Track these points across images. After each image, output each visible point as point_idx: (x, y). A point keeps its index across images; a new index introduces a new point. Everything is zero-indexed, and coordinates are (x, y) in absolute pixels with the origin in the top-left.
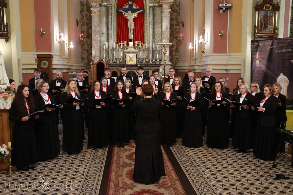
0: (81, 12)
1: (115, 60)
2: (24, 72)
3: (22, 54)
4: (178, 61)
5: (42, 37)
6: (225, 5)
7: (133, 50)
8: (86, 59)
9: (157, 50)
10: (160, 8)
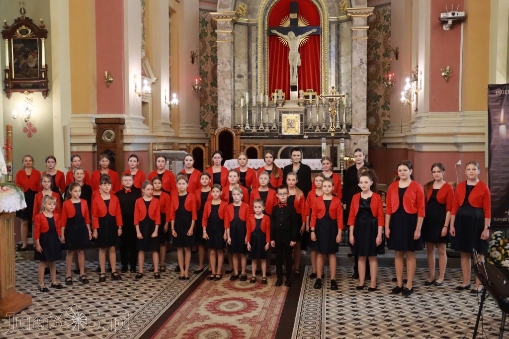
0: (201, 37)
1: (262, 127)
2: (75, 149)
3: (71, 118)
4: (388, 128)
5: (108, 86)
6: (450, 15)
7: (294, 106)
8: (209, 126)
9: (343, 106)
10: (350, 24)
